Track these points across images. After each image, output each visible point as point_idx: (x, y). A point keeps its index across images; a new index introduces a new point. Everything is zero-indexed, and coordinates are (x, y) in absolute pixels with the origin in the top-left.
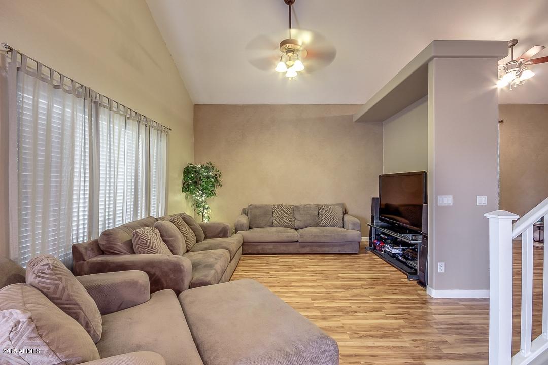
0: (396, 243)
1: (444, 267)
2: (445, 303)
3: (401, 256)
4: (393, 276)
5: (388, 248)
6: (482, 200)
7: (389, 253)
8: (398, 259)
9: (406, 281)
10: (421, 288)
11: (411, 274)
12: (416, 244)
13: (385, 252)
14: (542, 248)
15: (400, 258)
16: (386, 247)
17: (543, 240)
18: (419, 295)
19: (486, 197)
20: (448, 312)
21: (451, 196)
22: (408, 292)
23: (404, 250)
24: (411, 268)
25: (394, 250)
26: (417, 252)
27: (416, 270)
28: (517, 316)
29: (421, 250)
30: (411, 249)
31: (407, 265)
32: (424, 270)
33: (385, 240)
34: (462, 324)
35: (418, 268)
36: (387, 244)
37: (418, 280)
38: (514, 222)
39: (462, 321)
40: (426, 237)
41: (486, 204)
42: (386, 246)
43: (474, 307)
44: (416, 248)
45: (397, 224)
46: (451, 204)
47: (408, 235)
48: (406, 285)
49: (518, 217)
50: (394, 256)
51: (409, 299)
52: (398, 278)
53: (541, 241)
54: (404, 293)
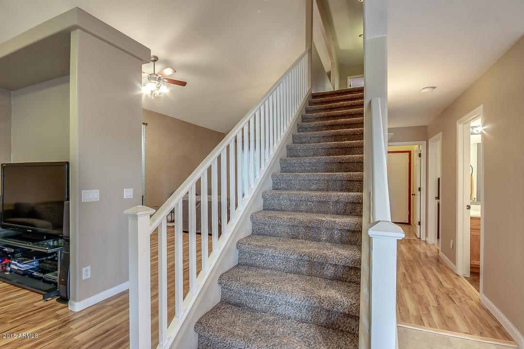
0: (27, 255)
1: (89, 272)
2: (90, 314)
3: (36, 271)
4: (21, 303)
5: (15, 265)
6: (128, 193)
7: (16, 272)
8: (31, 276)
9: (42, 303)
10: (62, 305)
11: (49, 291)
12: (55, 252)
13: (11, 271)
14: (173, 227)
15: (35, 274)
16: (13, 264)
17: (174, 220)
18: (57, 317)
19: (132, 190)
20: (93, 322)
21: (98, 191)
22: (42, 318)
23: (40, 262)
24: (50, 282)
25: (24, 266)
26: (57, 261)
27: (56, 284)
28: (155, 296)
29: (62, 258)
30: (49, 259)
31: (45, 281)
32: (65, 282)
33: (13, 254)
34: (108, 331)
35: (58, 281)
36: (14, 258)
37: (58, 296)
38: (151, 216)
39: (108, 327)
40: (68, 241)
41: (132, 197)
42: (13, 262)
43: (121, 303)
44: (54, 257)
45: (29, 229)
46: (98, 200)
47: (48, 241)
48: (41, 309)
49: (155, 211)
50: (26, 273)
51: (43, 330)
52: (27, 305)
53: (173, 221)
54: (36, 323)
